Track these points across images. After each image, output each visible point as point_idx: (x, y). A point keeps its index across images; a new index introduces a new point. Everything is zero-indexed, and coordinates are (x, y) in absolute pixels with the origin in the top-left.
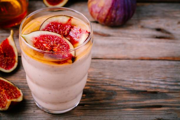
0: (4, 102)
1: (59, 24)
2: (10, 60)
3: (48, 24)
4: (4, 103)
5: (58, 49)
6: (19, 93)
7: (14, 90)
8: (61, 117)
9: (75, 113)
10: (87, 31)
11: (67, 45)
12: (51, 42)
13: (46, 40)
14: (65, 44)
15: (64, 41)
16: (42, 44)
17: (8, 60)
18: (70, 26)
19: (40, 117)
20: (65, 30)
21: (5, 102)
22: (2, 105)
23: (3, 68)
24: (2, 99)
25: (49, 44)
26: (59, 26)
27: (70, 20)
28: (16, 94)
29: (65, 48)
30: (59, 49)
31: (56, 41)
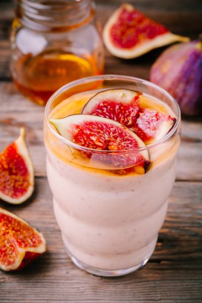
0: (12, 254)
1: (118, 104)
2: (19, 181)
3: (96, 105)
4: (12, 256)
5: (118, 147)
6: (39, 239)
7: (29, 233)
8: (118, 283)
9: (145, 275)
10: (169, 117)
11: (134, 141)
12: (106, 135)
13: (96, 130)
14: (131, 139)
15: (128, 135)
16: (88, 136)
17: (16, 181)
18: (138, 109)
19: (79, 283)
20: (129, 115)
21: (14, 253)
22: (8, 259)
23: (8, 195)
24: (7, 248)
25: (102, 138)
26: (117, 107)
27: (136, 98)
28: (34, 240)
29: (130, 146)
30: (120, 146)
31: (113, 133)
